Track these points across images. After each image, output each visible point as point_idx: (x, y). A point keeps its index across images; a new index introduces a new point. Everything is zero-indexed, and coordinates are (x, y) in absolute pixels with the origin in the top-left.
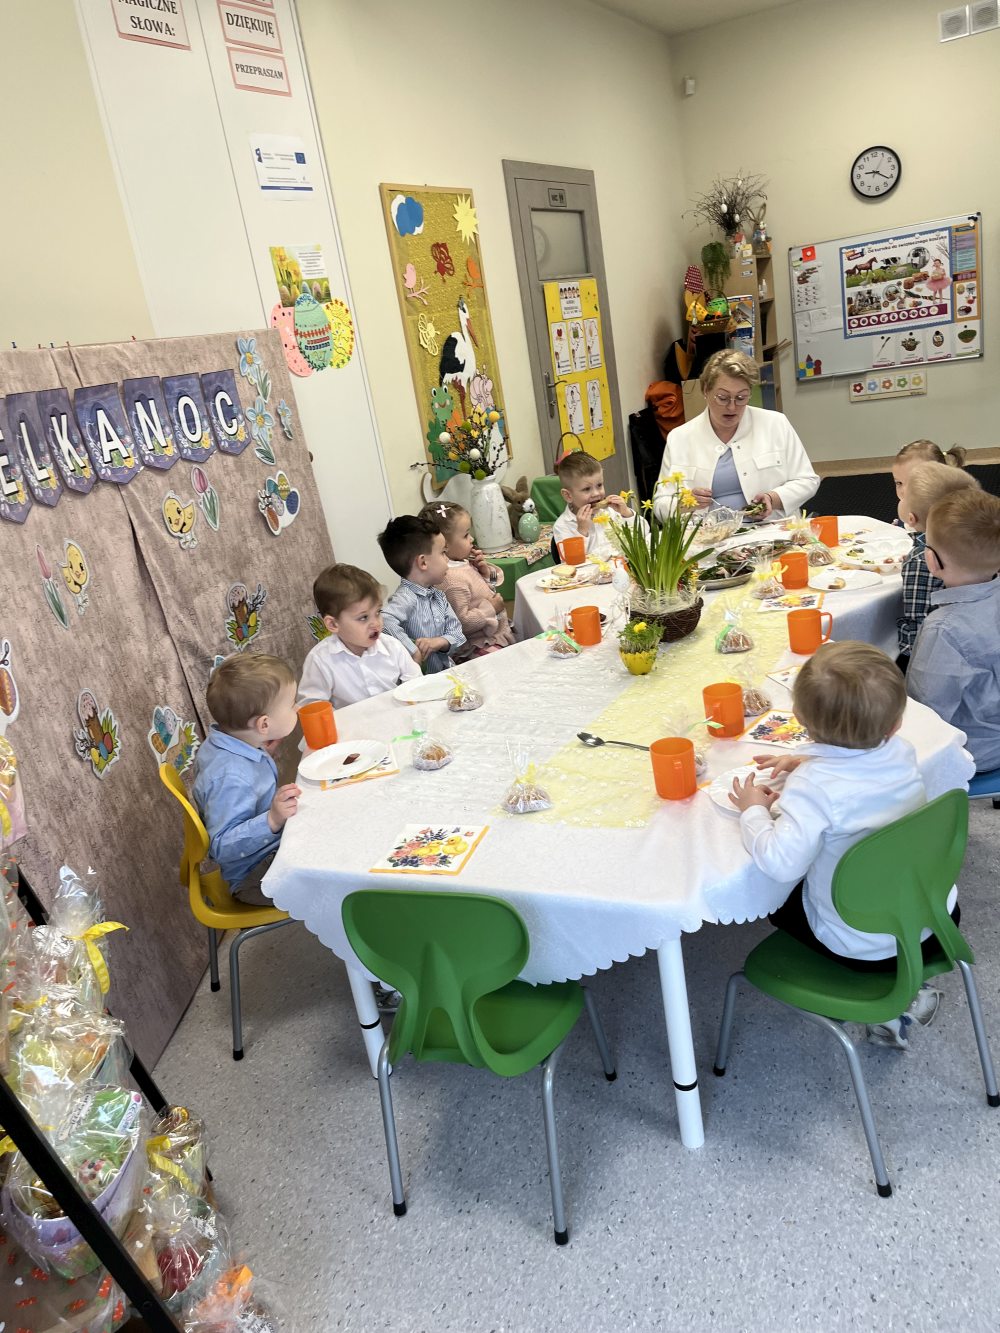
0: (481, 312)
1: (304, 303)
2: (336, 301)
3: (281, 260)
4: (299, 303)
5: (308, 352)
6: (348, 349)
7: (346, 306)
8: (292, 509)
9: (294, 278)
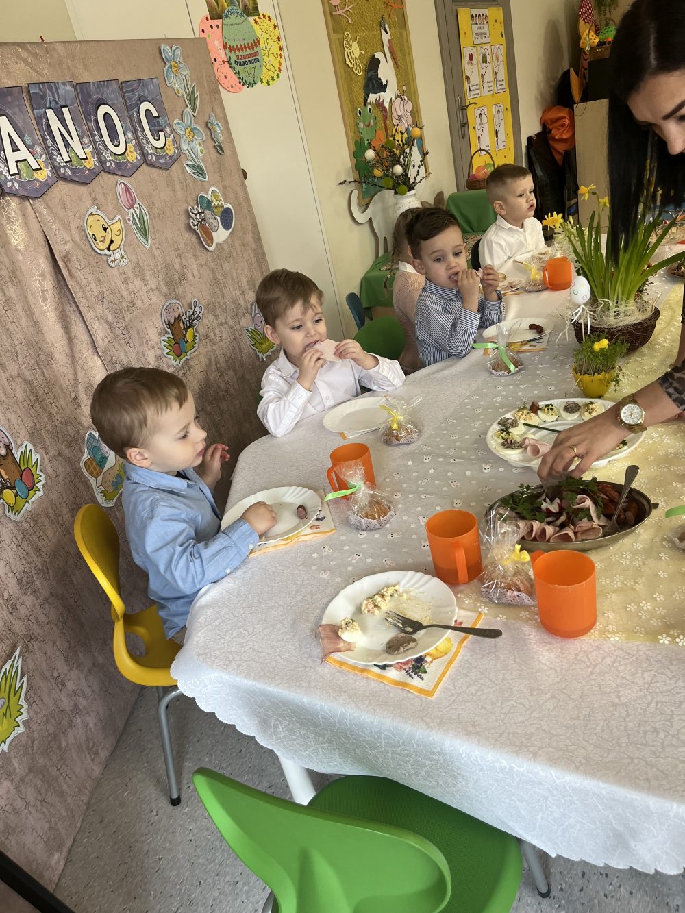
0: (401, 34)
1: (232, 16)
2: (264, 16)
4: (227, 16)
5: (238, 68)
6: (277, 67)
7: (274, 21)
8: (227, 226)
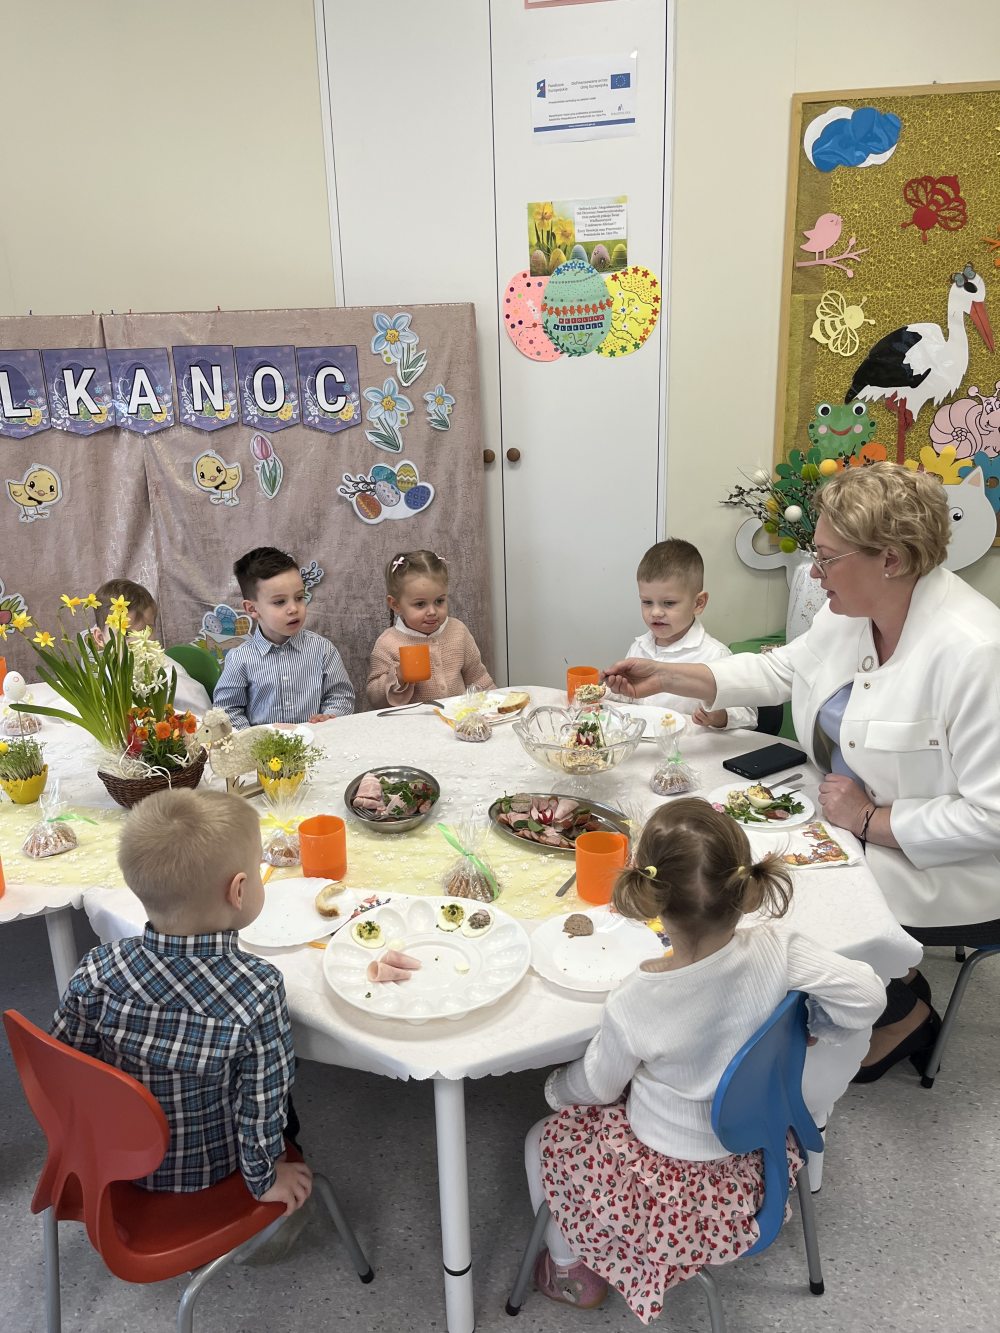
1: (570, 272)
2: (636, 270)
3: (543, 218)
4: (559, 272)
5: (556, 333)
7: (651, 277)
8: (414, 504)
9: (559, 240)
